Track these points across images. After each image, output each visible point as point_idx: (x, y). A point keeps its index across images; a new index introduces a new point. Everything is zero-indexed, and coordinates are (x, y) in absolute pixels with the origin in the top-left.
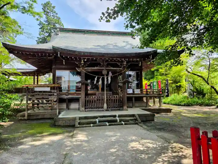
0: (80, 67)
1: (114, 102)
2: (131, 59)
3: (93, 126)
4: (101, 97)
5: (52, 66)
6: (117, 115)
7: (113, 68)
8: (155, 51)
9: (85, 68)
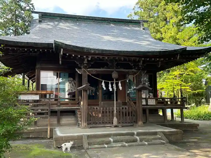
0: (81, 68)
1: (126, 115)
2: (153, 59)
3: (108, 147)
4: (108, 108)
5: (36, 65)
6: (136, 133)
7: (124, 69)
8: (184, 49)
9: (88, 69)
